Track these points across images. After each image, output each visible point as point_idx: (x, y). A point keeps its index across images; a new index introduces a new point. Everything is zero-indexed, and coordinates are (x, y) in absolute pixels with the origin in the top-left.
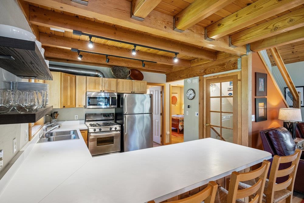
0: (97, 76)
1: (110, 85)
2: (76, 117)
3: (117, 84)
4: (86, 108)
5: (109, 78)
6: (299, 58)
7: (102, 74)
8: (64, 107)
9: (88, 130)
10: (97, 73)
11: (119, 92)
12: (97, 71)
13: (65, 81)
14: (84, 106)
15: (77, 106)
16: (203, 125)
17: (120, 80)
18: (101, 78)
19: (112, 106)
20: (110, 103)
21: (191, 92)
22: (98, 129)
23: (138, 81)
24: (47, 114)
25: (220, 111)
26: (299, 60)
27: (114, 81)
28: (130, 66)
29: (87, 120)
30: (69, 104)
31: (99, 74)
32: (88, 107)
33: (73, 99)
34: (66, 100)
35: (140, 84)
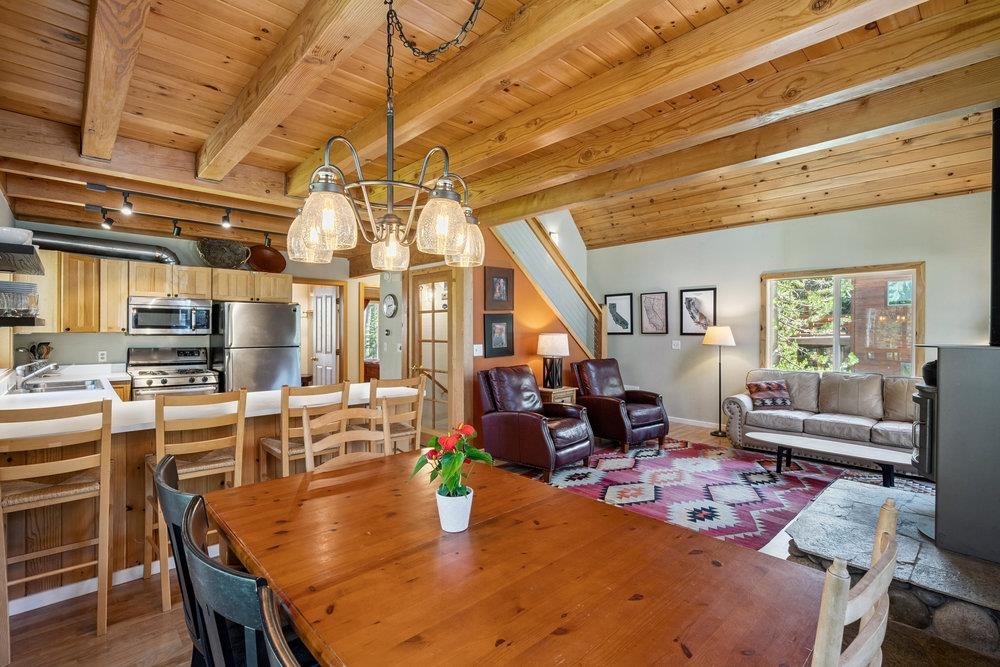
0: (159, 260)
1: (193, 282)
2: (102, 355)
3: (213, 281)
4: (127, 334)
5: (192, 265)
6: (624, 237)
7: (173, 255)
8: (68, 329)
9: (132, 382)
10: (158, 254)
11: (219, 299)
12: (159, 248)
13: (71, 269)
14: (123, 330)
15: (103, 330)
16: (408, 369)
17: (220, 270)
18: (170, 267)
19: (199, 331)
20: (193, 324)
21: (390, 301)
22: (160, 381)
23: (269, 274)
24: (21, 348)
25: (430, 338)
26: (625, 242)
27: (203, 273)
28: (246, 240)
29: (131, 362)
30: (81, 323)
31: (165, 256)
32: (133, 331)
33: (93, 312)
34: (74, 315)
35: (275, 280)
